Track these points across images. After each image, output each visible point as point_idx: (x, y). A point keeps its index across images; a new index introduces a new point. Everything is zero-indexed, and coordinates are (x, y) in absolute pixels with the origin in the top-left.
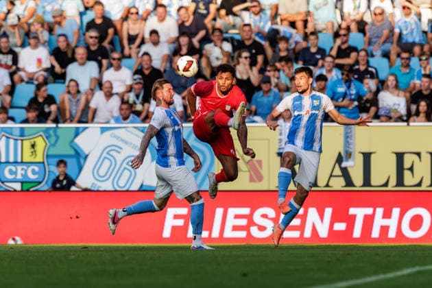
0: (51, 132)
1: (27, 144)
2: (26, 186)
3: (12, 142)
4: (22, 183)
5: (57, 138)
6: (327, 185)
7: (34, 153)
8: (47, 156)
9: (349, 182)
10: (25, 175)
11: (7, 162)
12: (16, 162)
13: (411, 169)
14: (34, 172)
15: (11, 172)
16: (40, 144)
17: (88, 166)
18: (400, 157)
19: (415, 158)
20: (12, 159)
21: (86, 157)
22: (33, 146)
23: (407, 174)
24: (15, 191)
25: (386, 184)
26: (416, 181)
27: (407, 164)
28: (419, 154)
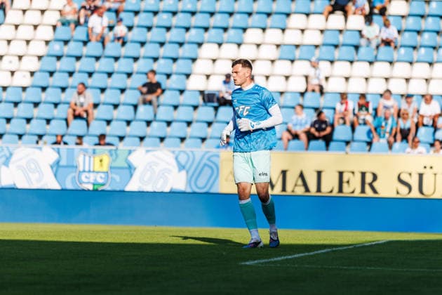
0: (113, 152)
1: (97, 159)
2: (96, 187)
3: (87, 158)
4: (94, 184)
5: (117, 155)
6: (293, 191)
7: (101, 165)
8: (111, 168)
9: (307, 190)
10: (95, 180)
11: (84, 171)
12: (89, 171)
13: (348, 182)
14: (101, 178)
15: (86, 177)
16: (106, 159)
17: (136, 175)
18: (341, 174)
19: (351, 175)
20: (87, 169)
21: (135, 169)
22: (101, 161)
23: (345, 185)
24: (89, 190)
25: (331, 192)
26: (351, 190)
27: (345, 179)
28: (353, 173)
